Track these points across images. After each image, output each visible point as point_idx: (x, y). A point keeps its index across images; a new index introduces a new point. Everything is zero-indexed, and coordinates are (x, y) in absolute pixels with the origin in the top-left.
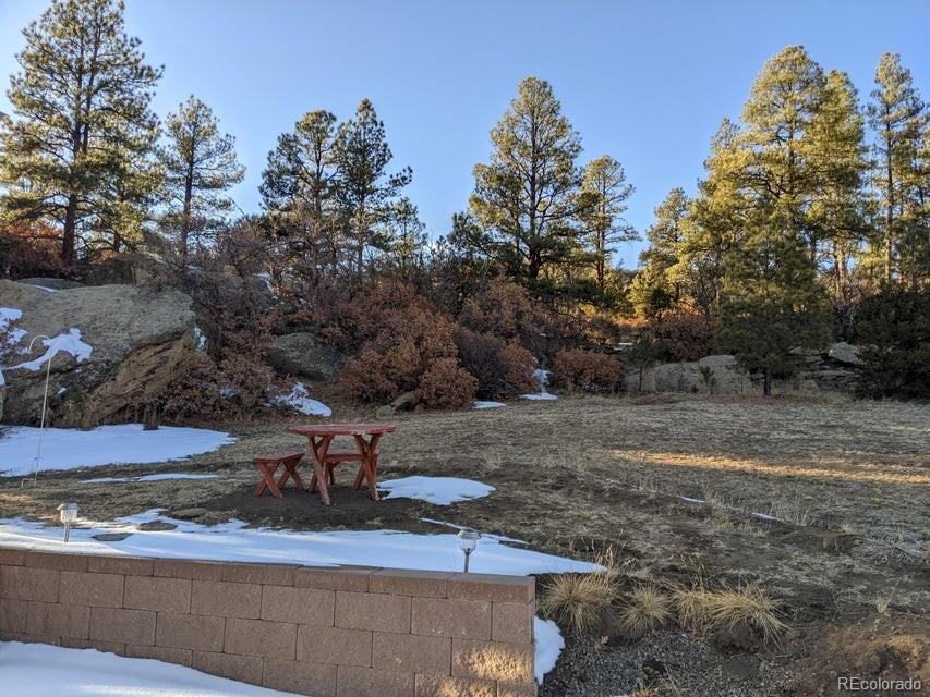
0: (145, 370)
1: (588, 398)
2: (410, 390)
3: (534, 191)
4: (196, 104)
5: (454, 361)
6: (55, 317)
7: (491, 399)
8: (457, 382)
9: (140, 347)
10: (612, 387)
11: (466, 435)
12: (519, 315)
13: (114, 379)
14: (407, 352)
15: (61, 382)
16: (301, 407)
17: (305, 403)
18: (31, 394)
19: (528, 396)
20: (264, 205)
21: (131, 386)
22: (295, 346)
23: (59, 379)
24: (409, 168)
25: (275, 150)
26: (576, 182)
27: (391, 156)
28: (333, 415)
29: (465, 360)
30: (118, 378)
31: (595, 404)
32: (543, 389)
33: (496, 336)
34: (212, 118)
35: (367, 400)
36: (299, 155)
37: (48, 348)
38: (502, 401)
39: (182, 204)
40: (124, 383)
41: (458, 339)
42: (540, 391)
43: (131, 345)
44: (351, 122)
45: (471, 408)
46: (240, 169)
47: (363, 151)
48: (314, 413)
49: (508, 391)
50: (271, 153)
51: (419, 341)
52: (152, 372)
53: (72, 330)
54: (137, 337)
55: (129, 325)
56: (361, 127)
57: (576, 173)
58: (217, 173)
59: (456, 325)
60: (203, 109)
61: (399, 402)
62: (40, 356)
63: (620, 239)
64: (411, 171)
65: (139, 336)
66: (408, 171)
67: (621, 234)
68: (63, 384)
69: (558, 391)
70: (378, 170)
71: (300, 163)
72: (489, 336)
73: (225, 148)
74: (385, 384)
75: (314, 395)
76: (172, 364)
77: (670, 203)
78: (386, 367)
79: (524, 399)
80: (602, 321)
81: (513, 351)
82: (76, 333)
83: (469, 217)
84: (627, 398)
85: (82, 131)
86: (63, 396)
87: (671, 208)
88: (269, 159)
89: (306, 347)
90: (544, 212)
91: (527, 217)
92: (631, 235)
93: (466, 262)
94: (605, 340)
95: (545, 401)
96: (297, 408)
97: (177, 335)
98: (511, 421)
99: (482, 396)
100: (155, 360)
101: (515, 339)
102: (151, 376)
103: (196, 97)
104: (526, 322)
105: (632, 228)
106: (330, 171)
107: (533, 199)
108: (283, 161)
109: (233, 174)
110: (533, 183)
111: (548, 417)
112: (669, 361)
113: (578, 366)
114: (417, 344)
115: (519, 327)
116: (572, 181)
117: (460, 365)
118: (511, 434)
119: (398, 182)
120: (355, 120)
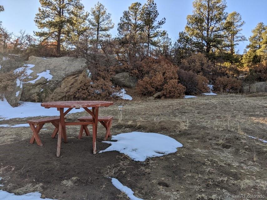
0: (70, 84)
1: (229, 95)
2: (160, 91)
3: (208, 23)
4: (100, 5)
5: (177, 80)
6: (42, 67)
7: (191, 95)
8: (178, 88)
9: (68, 76)
10: (238, 91)
11: (177, 108)
12: (202, 64)
13: (60, 87)
14: (159, 77)
15: (42, 87)
16: (122, 97)
17: (123, 95)
18: (32, 91)
19: (205, 94)
20: (119, 34)
21: (66, 89)
22: (123, 77)
23: (41, 86)
24: (164, 18)
25: (122, 17)
26: (224, 18)
27: (158, 14)
28: (133, 100)
29: (181, 80)
30: (62, 86)
31: (232, 96)
32: (211, 91)
33: (193, 72)
34: (104, 9)
35: (145, 95)
36: (130, 18)
37: (38, 76)
38: (195, 95)
39: (96, 36)
40: (64, 88)
41: (179, 73)
42: (210, 92)
43: (65, 75)
44: (145, 4)
45: (183, 98)
46: (113, 24)
47: (149, 14)
48: (126, 99)
49: (197, 92)
50: (121, 18)
51: (164, 74)
52: (72, 84)
53: (47, 70)
54: (67, 73)
55: (65, 69)
56: (149, 6)
57: (224, 15)
58: (106, 26)
59: (178, 68)
60: (102, 6)
61: (155, 95)
62: (35, 79)
63: (239, 40)
64: (165, 19)
65: (68, 72)
66: (164, 19)
67: (240, 38)
68: (42, 88)
69: (217, 92)
70: (154, 19)
71: (130, 20)
72: (191, 72)
73: (108, 18)
74: (151, 89)
75: (127, 93)
76: (79, 82)
77: (258, 28)
78: (151, 83)
79: (204, 95)
80: (233, 68)
81: (200, 77)
82: (48, 71)
83: (185, 33)
84: (244, 95)
85: (61, 11)
86: (42, 92)
87: (258, 30)
88: (121, 20)
89: (127, 77)
90: (212, 30)
91: (206, 32)
92: (243, 39)
93: (183, 48)
94: (234, 75)
95: (212, 95)
96: (121, 97)
97: (80, 72)
98: (198, 102)
99: (187, 93)
100: (73, 81)
101: (200, 73)
102: (72, 86)
103: (99, 3)
104: (204, 67)
105: (244, 36)
106: (139, 22)
107: (208, 25)
108: (125, 20)
109: (111, 26)
110: (208, 20)
111: (214, 101)
112: (260, 81)
113: (225, 83)
114: (163, 75)
115: (202, 69)
116: (223, 18)
117: (179, 82)
118: (198, 108)
119: (161, 23)
120: (147, 3)
